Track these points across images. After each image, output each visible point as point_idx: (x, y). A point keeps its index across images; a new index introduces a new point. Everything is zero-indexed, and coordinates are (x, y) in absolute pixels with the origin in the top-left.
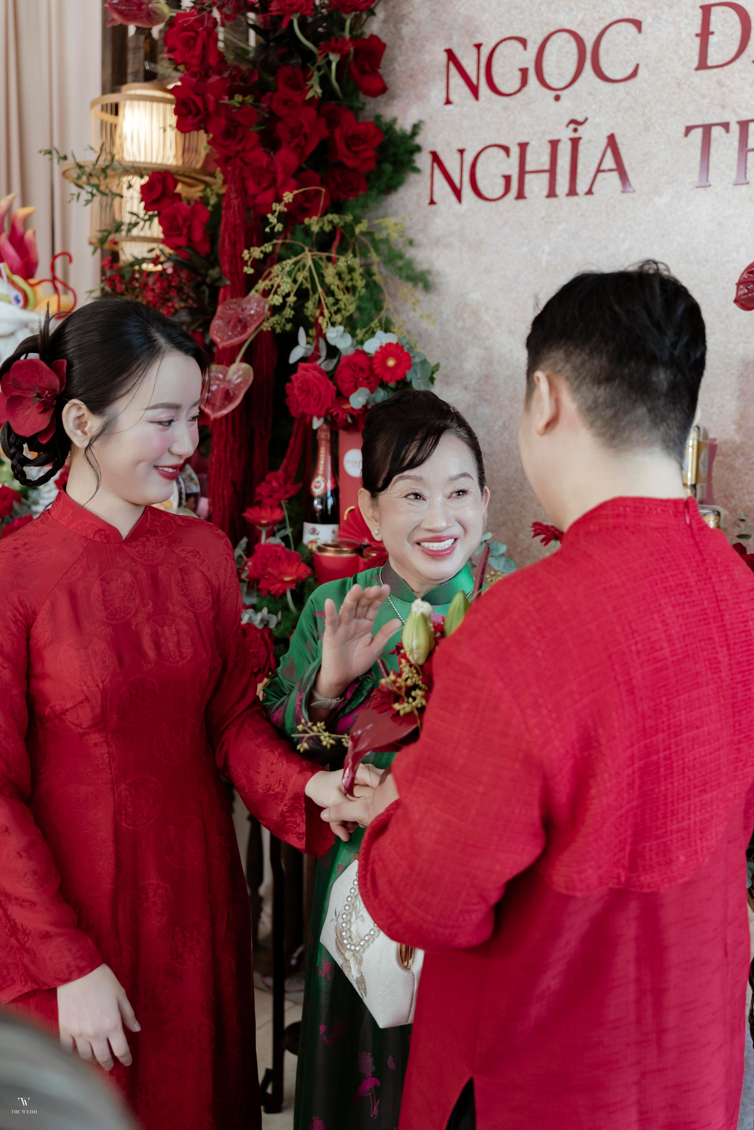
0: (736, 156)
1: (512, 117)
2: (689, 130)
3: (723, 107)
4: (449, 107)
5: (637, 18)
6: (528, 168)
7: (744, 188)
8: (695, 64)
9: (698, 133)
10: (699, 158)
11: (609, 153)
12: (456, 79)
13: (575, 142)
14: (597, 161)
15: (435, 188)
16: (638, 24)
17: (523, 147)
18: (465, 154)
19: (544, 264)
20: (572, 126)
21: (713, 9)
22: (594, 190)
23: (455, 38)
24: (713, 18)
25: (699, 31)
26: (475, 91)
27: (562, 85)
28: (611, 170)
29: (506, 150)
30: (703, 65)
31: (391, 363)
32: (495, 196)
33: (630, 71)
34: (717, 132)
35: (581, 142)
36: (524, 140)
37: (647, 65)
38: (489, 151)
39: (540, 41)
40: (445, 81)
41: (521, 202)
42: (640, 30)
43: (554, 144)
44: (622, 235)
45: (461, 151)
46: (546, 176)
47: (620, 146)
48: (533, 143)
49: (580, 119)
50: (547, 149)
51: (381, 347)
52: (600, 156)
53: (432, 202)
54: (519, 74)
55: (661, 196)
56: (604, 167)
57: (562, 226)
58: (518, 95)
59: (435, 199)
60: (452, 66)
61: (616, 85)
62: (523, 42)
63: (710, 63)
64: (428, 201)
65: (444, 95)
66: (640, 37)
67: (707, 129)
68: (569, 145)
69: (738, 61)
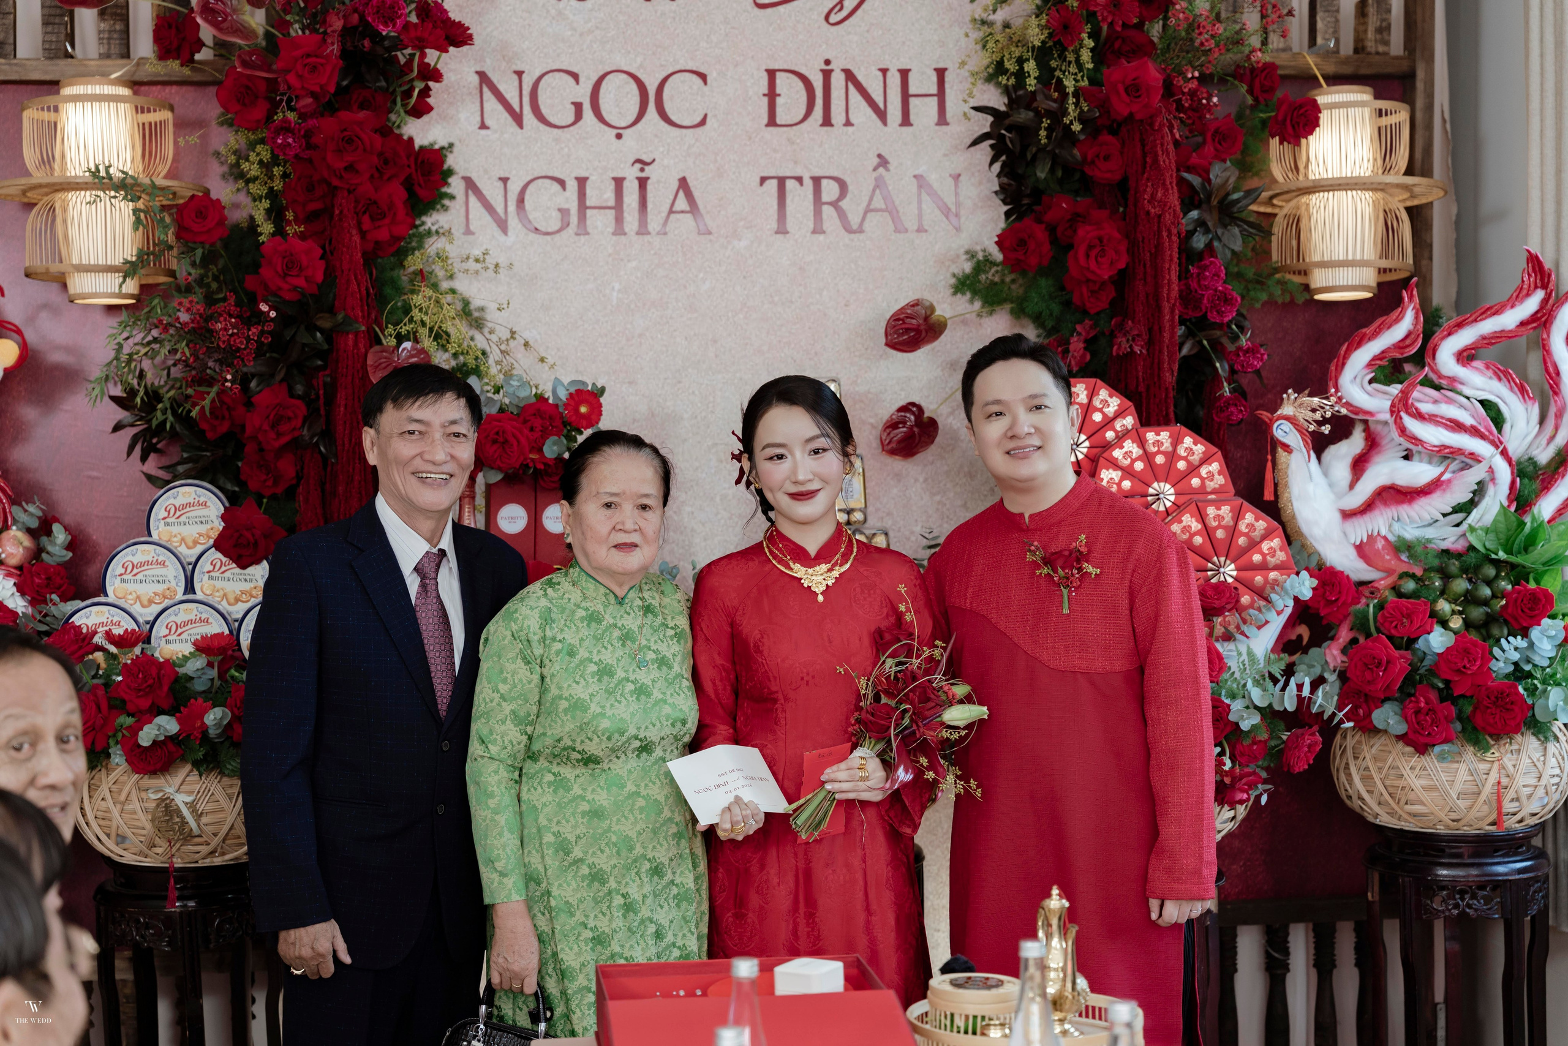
0: (812, 208)
1: (566, 150)
2: (763, 180)
3: (796, 162)
4: (484, 132)
5: (702, 70)
6: (588, 203)
7: (821, 237)
8: (765, 121)
9: (773, 184)
10: (776, 207)
11: (681, 194)
12: (491, 103)
13: (643, 182)
14: (670, 202)
15: (471, 217)
16: (703, 77)
17: (582, 182)
18: (509, 183)
19: (615, 302)
20: (638, 166)
21: (778, 74)
22: (667, 229)
23: (488, 61)
24: (778, 82)
25: (766, 92)
26: (518, 119)
27: (623, 125)
28: (682, 212)
29: (562, 183)
30: (772, 122)
31: (583, 409)
32: (550, 230)
33: (698, 119)
34: (790, 184)
35: (649, 182)
36: (583, 174)
37: (715, 116)
38: (540, 181)
39: (595, 78)
40: (478, 104)
41: (583, 238)
42: (705, 82)
43: (619, 182)
44: (701, 275)
45: (505, 180)
46: (611, 214)
47: (692, 189)
48: (592, 178)
49: (648, 160)
50: (612, 186)
51: (571, 394)
52: (672, 197)
53: (468, 232)
54: (573, 108)
55: (740, 240)
56: (677, 208)
57: (634, 264)
58: (571, 128)
59: (472, 228)
60: (485, 89)
61: (684, 131)
62: (575, 76)
63: (778, 121)
64: (462, 230)
65: (479, 119)
66: (706, 89)
67: (782, 181)
68: (636, 183)
69: (806, 123)
